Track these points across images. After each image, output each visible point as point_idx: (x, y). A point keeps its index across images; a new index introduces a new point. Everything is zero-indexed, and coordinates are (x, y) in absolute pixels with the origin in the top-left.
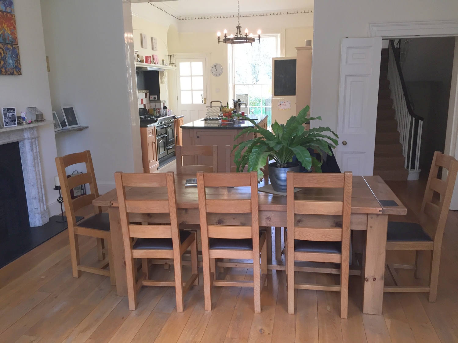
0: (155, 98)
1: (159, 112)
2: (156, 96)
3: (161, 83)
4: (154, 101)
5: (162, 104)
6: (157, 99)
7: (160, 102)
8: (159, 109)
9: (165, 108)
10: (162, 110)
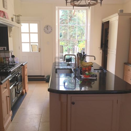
0: (4, 49)
1: (8, 60)
2: (6, 48)
3: (9, 37)
4: (3, 51)
5: (10, 54)
6: (6, 50)
7: (9, 52)
8: (8, 58)
9: (13, 56)
10: (10, 59)
